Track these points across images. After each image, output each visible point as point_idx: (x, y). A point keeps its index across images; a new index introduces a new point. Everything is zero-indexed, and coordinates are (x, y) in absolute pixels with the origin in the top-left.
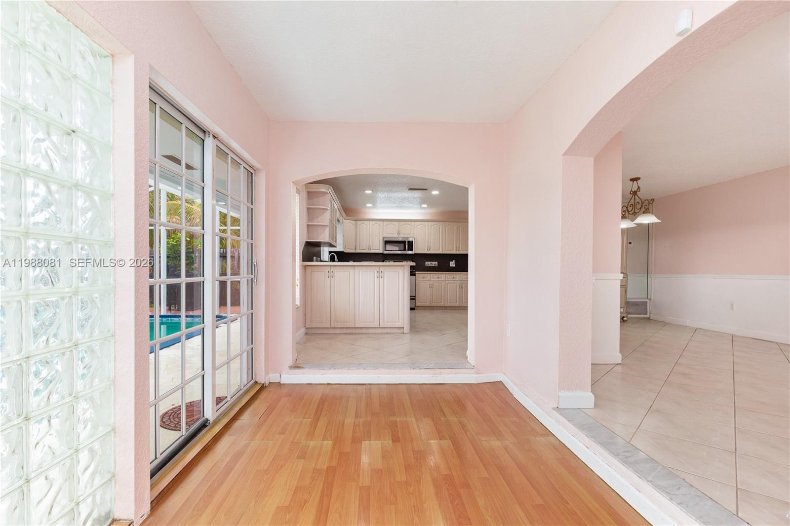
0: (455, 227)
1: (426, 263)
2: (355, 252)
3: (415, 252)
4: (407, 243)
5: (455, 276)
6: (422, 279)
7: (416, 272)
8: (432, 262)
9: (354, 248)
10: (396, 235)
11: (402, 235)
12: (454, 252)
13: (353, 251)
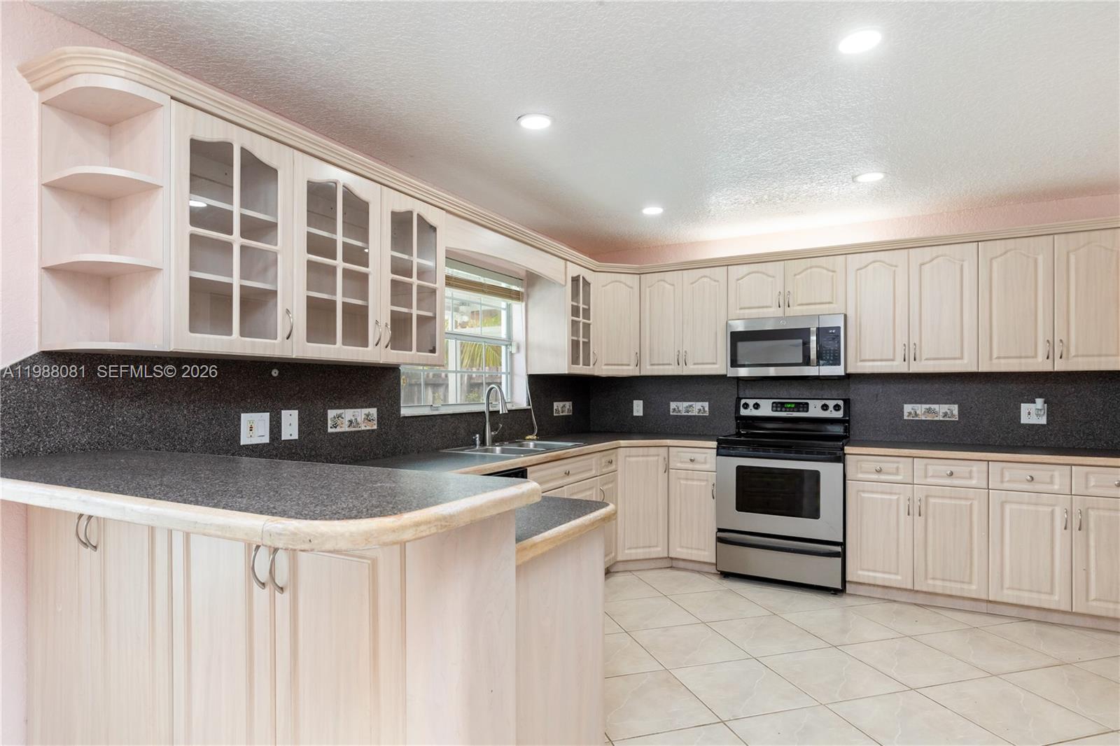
0: (1040, 258)
1: (908, 408)
2: (637, 374)
3: (849, 371)
4: (813, 338)
5: (1040, 473)
6: (875, 477)
7: (848, 449)
8: (935, 407)
9: (633, 363)
10: (774, 312)
11: (795, 310)
12: (1039, 364)
13: (629, 370)
